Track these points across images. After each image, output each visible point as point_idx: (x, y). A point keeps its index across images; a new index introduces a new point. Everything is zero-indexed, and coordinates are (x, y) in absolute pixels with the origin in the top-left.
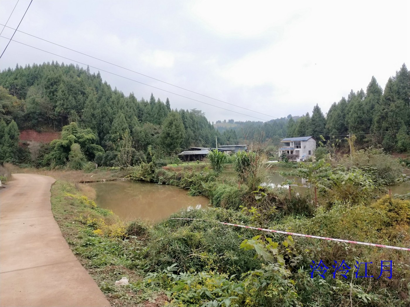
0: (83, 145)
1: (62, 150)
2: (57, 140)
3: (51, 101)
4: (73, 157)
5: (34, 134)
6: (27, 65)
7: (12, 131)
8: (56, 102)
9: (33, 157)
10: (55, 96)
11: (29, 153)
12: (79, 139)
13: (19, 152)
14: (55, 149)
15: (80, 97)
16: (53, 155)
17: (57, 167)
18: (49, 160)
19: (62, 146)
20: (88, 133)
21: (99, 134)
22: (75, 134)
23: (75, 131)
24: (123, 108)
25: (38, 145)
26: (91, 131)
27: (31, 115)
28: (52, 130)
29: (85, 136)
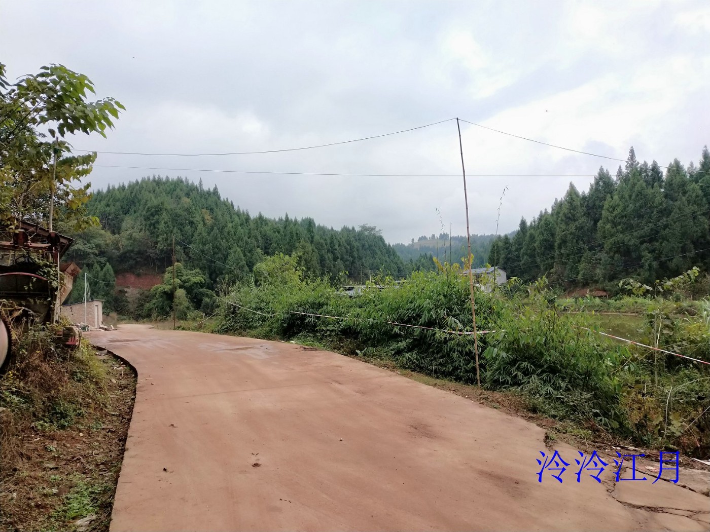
0: (189, 290)
1: (165, 297)
2: (159, 285)
3: (152, 235)
4: (177, 305)
5: (132, 278)
6: (121, 185)
7: (108, 277)
8: (158, 236)
9: (131, 307)
10: (157, 229)
11: (127, 302)
12: (185, 283)
13: (115, 302)
14: (157, 296)
15: (188, 228)
16: (154, 304)
17: (159, 318)
18: (150, 310)
19: (165, 293)
20: (197, 275)
21: (211, 275)
22: (180, 277)
23: (180, 274)
24: (241, 240)
25: (137, 292)
26: (200, 272)
27: (128, 254)
28: (154, 272)
29: (192, 279)
